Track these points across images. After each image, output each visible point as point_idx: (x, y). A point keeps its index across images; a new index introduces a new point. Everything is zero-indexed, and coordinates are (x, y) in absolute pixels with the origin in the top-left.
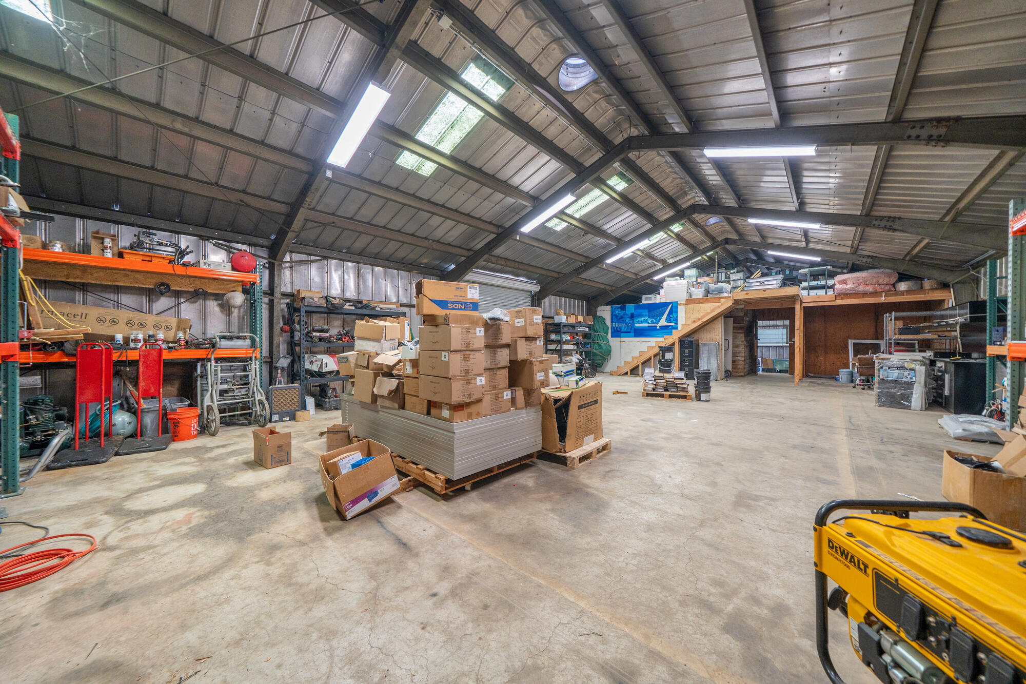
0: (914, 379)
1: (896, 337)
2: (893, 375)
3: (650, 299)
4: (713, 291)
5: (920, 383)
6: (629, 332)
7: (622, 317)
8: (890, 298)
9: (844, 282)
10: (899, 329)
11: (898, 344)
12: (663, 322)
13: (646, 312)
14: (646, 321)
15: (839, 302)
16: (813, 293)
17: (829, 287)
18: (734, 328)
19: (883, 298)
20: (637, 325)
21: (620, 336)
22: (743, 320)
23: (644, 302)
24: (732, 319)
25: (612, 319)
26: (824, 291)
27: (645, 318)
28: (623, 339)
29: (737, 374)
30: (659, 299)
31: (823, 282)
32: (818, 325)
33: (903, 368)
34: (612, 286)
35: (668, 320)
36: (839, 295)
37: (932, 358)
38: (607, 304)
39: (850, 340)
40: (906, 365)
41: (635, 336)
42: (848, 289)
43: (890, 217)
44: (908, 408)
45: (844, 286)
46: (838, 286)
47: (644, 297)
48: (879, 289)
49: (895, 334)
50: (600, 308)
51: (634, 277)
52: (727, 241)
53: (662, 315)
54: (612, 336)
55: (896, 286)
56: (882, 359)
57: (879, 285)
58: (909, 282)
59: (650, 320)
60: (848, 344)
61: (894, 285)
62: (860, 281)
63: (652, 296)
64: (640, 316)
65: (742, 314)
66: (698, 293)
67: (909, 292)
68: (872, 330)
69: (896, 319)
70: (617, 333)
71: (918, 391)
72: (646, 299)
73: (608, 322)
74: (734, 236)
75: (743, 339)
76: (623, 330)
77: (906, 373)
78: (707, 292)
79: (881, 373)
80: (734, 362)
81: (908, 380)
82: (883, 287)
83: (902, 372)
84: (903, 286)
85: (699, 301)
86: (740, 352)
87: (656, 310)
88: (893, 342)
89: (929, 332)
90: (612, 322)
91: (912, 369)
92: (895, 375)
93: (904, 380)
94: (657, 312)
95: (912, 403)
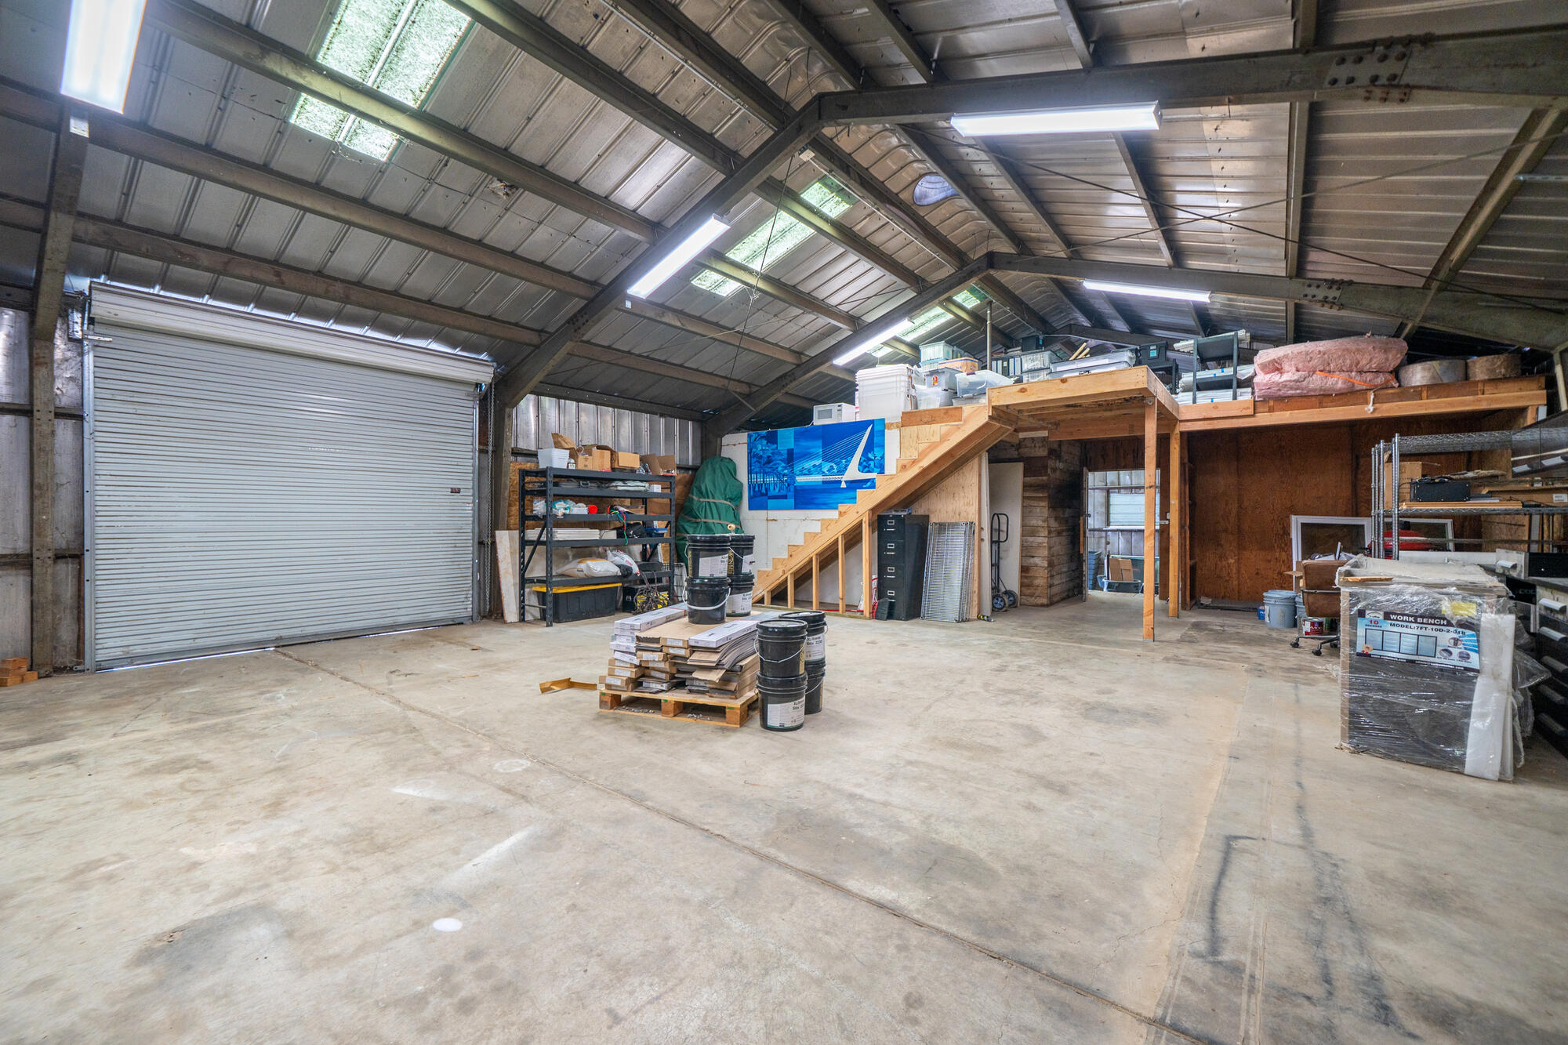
0: (1474, 661)
1: (1404, 507)
2: (1401, 641)
3: (829, 414)
4: (966, 391)
5: (1496, 676)
6: (785, 497)
7: (769, 461)
8: (1386, 406)
9: (1276, 367)
10: (1413, 484)
11: (1406, 528)
12: (853, 472)
13: (817, 447)
14: (818, 469)
15: (1265, 419)
16: (1204, 398)
17: (1241, 384)
18: (1026, 487)
19: (1370, 407)
20: (801, 480)
21: (765, 507)
22: (1045, 467)
23: (817, 422)
24: (1020, 466)
25: (750, 465)
26: (1230, 393)
27: (817, 462)
28: (772, 514)
29: (1032, 600)
30: (847, 414)
31: (1228, 371)
32: (1221, 482)
33: (1434, 617)
34: (749, 384)
35: (864, 466)
36: (1266, 399)
37: (1521, 574)
38: (738, 430)
39: (1293, 518)
40: (1446, 607)
41: (797, 507)
42: (1284, 385)
43: (1389, 43)
44: (1455, 765)
45: (1276, 377)
46: (1261, 379)
47: (817, 409)
48: (1359, 382)
49: (1400, 500)
50: (727, 439)
51: (790, 358)
52: (992, 260)
53: (852, 454)
54: (751, 508)
55: (1403, 374)
56: (1364, 582)
57: (1360, 372)
58: (1435, 363)
59: (826, 467)
60: (1289, 526)
61: (1396, 373)
62: (1315, 362)
63: (833, 407)
64: (807, 455)
65: (1043, 452)
66: (932, 396)
67: (1434, 388)
68: (1346, 492)
69: (1404, 457)
70: (761, 499)
71: (1491, 707)
72: (822, 415)
73: (743, 475)
74: (1005, 247)
75: (1046, 512)
76: (772, 492)
77: (1446, 637)
78: (953, 392)
79: (1361, 632)
80: (1024, 570)
81: (1454, 661)
82: (1369, 376)
83: (1430, 631)
84: (1418, 375)
85: (932, 417)
86: (1040, 545)
87: (840, 438)
88: (1394, 520)
89: (1491, 494)
90: (750, 472)
91: (1468, 625)
92: (1409, 643)
93: (1440, 660)
94: (840, 445)
95: (1469, 751)
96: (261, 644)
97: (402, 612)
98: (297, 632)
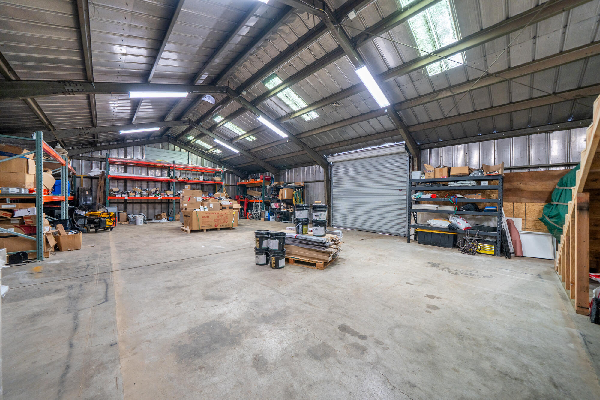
96: (354, 229)
97: (384, 228)
98: (362, 228)
